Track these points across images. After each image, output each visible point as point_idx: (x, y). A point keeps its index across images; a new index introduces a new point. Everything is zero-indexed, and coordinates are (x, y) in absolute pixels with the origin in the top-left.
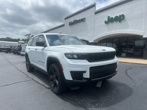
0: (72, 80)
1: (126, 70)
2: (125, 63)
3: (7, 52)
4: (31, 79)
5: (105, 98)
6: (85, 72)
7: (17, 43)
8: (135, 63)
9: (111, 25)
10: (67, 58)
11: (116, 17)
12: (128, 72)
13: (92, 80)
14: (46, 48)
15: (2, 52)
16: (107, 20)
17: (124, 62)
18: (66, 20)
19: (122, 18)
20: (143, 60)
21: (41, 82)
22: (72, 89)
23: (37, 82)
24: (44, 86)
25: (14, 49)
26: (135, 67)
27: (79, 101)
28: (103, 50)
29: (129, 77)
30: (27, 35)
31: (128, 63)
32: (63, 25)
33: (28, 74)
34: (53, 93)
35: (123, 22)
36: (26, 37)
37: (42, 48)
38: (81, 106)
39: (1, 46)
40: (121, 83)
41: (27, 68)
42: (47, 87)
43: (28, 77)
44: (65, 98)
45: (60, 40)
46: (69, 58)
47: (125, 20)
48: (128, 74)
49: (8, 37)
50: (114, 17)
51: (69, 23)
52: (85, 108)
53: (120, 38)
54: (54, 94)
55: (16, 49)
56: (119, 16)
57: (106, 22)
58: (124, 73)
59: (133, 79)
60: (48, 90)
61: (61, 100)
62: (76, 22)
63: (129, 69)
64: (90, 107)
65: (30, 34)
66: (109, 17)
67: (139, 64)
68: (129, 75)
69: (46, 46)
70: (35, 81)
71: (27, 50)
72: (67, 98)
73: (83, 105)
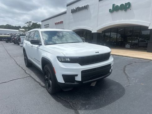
0: (64, 82)
1: (125, 66)
2: (127, 57)
3: (7, 42)
4: (29, 76)
5: (96, 99)
6: (77, 75)
7: (18, 30)
8: (136, 58)
9: (115, 13)
10: (60, 61)
11: (122, 5)
12: (126, 69)
13: (84, 82)
14: (41, 47)
15: (2, 41)
16: (111, 8)
17: (125, 56)
18: (68, 7)
19: (128, 7)
20: (146, 53)
21: (38, 79)
22: (65, 91)
23: (34, 79)
24: (40, 84)
25: (14, 39)
26: (136, 62)
27: (71, 102)
28: (96, 52)
29: (126, 74)
30: (27, 23)
31: (130, 57)
32: (65, 13)
33: (26, 70)
34: (48, 92)
35: (129, 11)
36: (26, 25)
37: (37, 46)
38: (72, 107)
39: (2, 34)
40: (116, 82)
41: (26, 63)
42: (43, 85)
43: (26, 72)
44: (59, 99)
45: (58, 36)
46: (61, 62)
47: (131, 9)
48: (126, 71)
49: (8, 25)
50: (119, 5)
51: (72, 10)
52: (76, 110)
53: (125, 28)
54: (48, 94)
55: (16, 39)
56: (124, 4)
57: (110, 11)
58: (122, 70)
59: (129, 77)
60: (43, 89)
61: (54, 100)
62: (79, 9)
63: (129, 64)
64: (80, 109)
65: (30, 22)
66: (114, 5)
67: (140, 58)
68: (126, 73)
69: (41, 45)
70: (32, 78)
71: (24, 45)
72: (60, 98)
73: (74, 106)
